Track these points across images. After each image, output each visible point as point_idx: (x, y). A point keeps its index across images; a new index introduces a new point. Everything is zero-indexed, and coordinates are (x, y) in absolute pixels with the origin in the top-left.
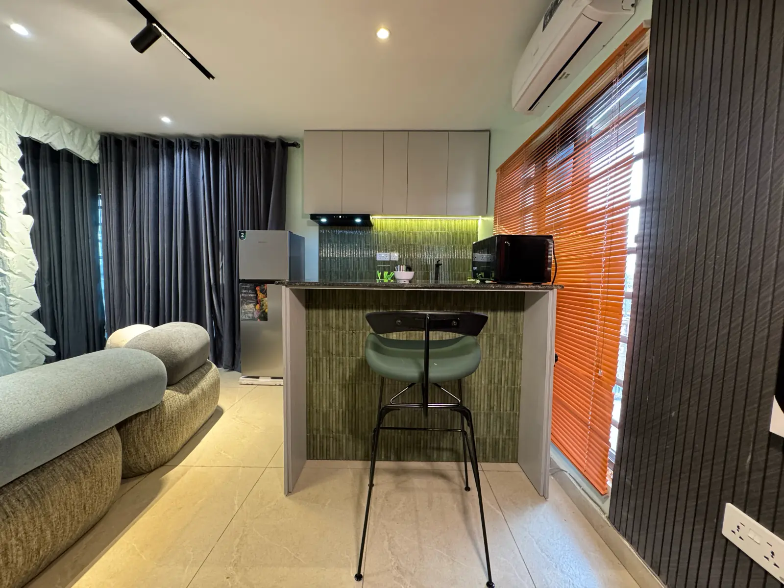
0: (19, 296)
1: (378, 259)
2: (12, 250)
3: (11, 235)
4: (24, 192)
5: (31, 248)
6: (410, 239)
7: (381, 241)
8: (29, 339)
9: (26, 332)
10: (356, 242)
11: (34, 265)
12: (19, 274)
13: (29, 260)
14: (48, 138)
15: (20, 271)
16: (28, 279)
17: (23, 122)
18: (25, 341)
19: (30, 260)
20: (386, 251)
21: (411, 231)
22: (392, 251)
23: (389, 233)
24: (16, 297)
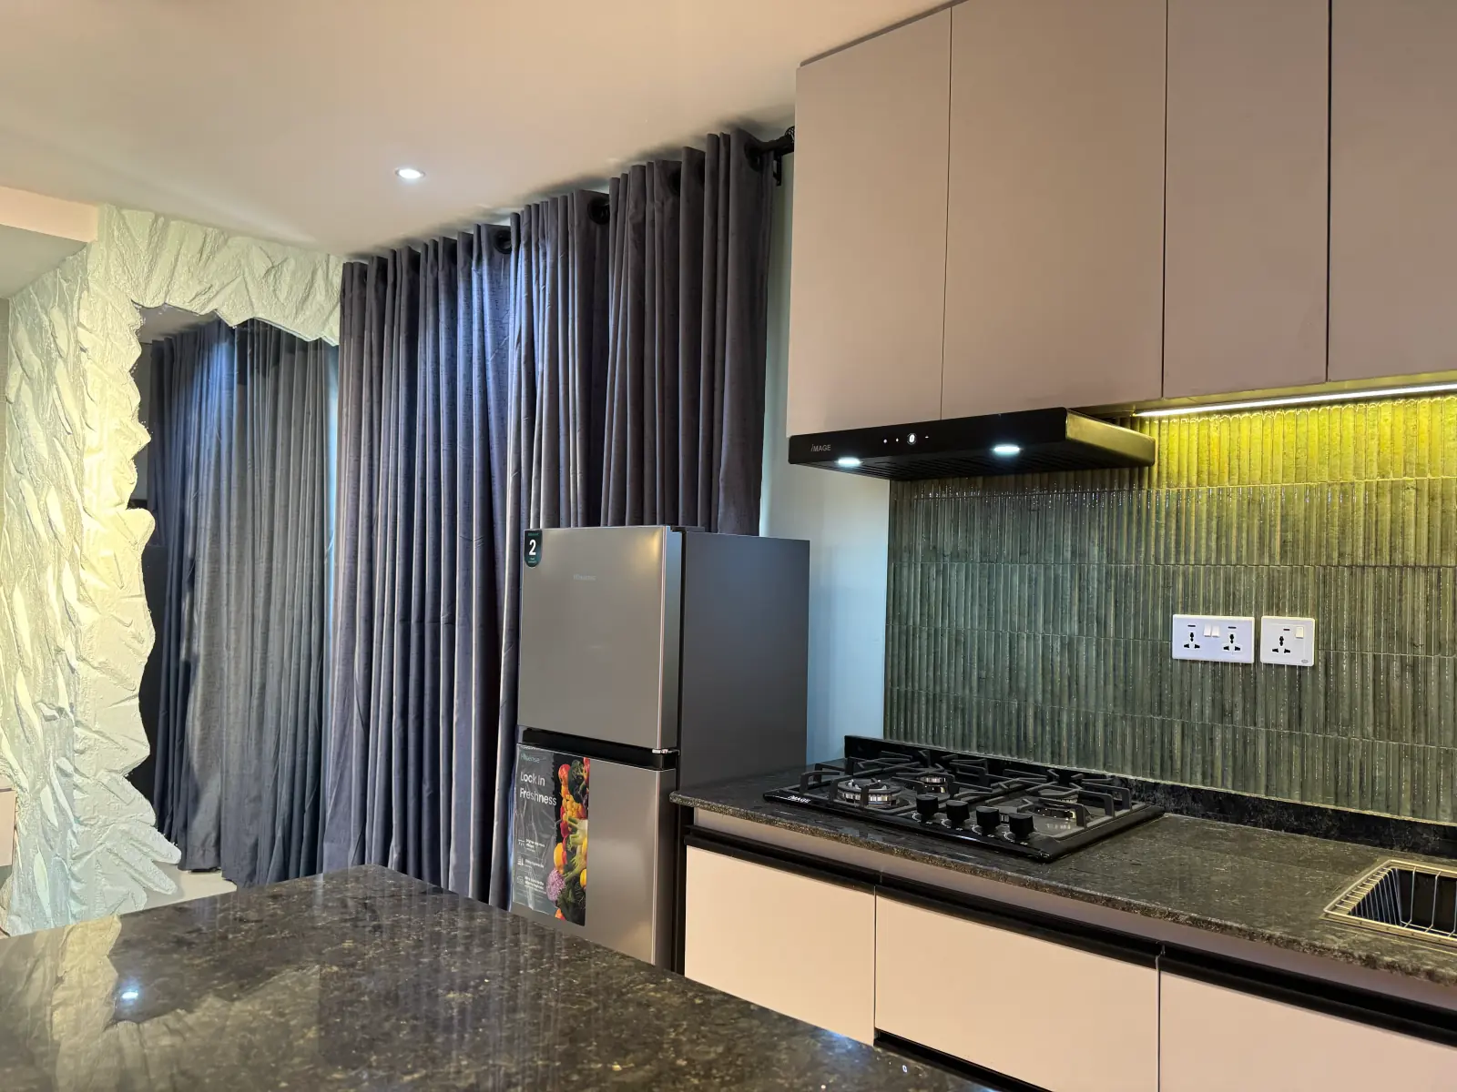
0: (97, 727)
1: (1179, 652)
2: (94, 605)
3: (92, 567)
4: (136, 449)
5: (140, 596)
6: (1398, 528)
7: (1202, 544)
8: (108, 844)
9: (106, 825)
10: (1058, 551)
11: (141, 642)
12: (102, 668)
13: (129, 629)
14: (210, 300)
15: (102, 659)
16: (123, 681)
17: (151, 271)
18: (99, 849)
19: (132, 629)
20: (1231, 607)
21: (1410, 480)
22: (1276, 608)
23: (1253, 502)
24: (90, 729)
